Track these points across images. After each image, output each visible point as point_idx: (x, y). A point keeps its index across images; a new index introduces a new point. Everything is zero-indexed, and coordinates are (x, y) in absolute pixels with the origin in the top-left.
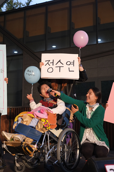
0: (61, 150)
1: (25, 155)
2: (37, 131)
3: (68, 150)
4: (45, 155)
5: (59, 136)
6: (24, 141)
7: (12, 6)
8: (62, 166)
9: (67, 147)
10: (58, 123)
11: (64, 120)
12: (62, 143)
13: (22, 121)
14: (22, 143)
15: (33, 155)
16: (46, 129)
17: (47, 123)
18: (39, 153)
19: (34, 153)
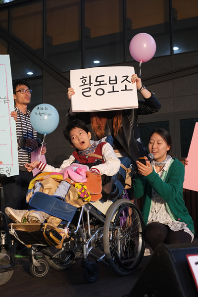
0: (111, 238)
1: (48, 246)
2: (68, 204)
3: (123, 236)
4: (83, 245)
5: (106, 213)
8: (114, 264)
9: (121, 232)
10: (104, 190)
11: (115, 185)
12: (112, 225)
13: (42, 189)
14: (42, 225)
15: (63, 246)
16: (84, 201)
17: (85, 190)
18: (72, 242)
19: (64, 242)
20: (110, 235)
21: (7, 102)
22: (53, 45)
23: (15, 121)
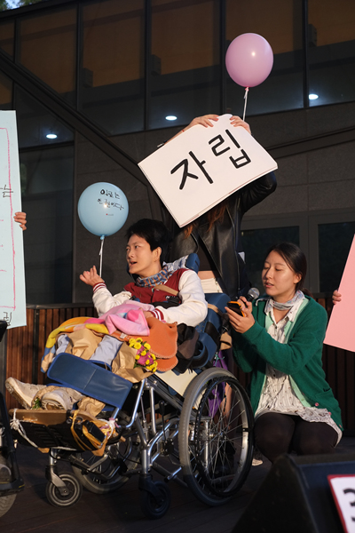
0: (192, 439)
1: (80, 451)
2: (117, 376)
3: (215, 434)
4: (142, 450)
5: (185, 393)
6: (76, 406)
8: (197, 485)
9: (211, 427)
10: (181, 352)
11: (201, 343)
12: (195, 414)
13: (71, 347)
14: (69, 414)
15: (106, 451)
16: (145, 371)
17: (147, 351)
18: (122, 443)
19: (107, 445)
20: (191, 433)
22: (94, 86)
23: (21, 230)
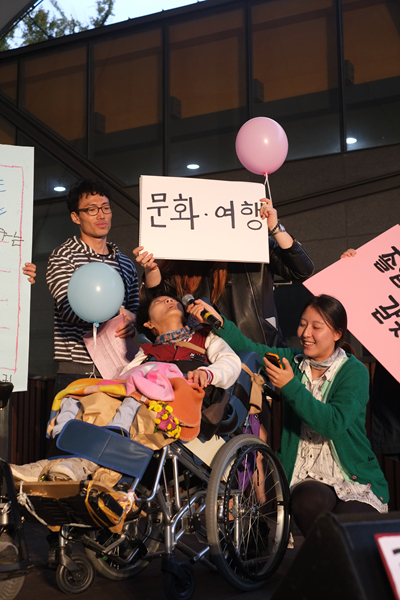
0: (221, 515)
1: (95, 528)
2: (135, 442)
3: (246, 509)
4: (166, 526)
5: (212, 463)
7: (46, 34)
8: (227, 567)
9: (242, 501)
10: (208, 417)
11: (230, 406)
12: (224, 487)
13: (81, 414)
14: (82, 485)
15: (123, 530)
16: (166, 437)
17: (169, 414)
18: (144, 521)
19: (126, 520)
20: (219, 509)
21: (18, 243)
22: (107, 131)
23: (29, 284)
